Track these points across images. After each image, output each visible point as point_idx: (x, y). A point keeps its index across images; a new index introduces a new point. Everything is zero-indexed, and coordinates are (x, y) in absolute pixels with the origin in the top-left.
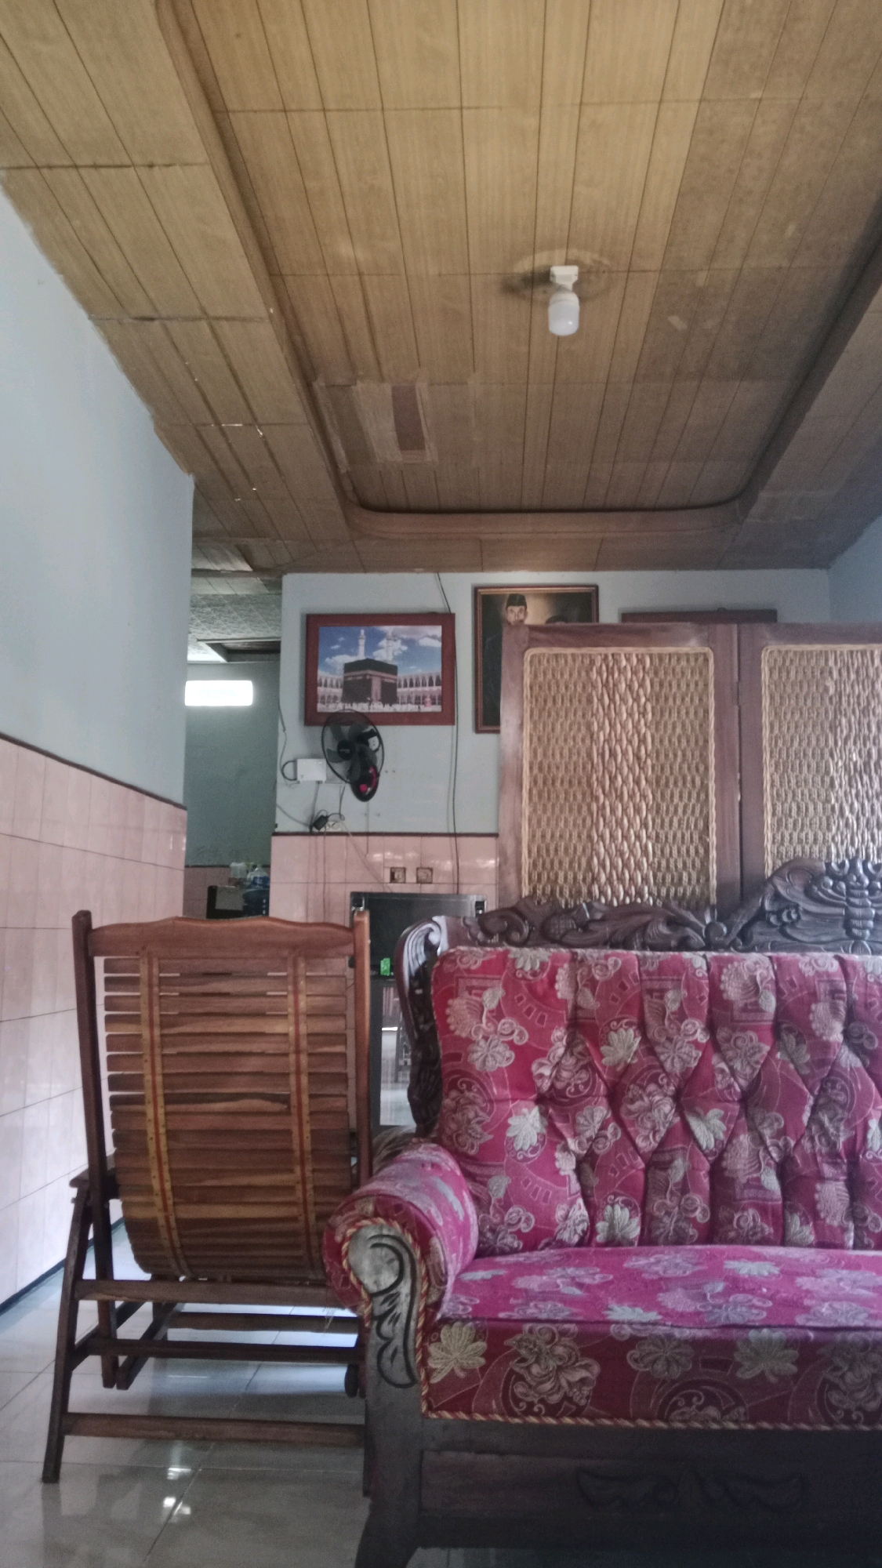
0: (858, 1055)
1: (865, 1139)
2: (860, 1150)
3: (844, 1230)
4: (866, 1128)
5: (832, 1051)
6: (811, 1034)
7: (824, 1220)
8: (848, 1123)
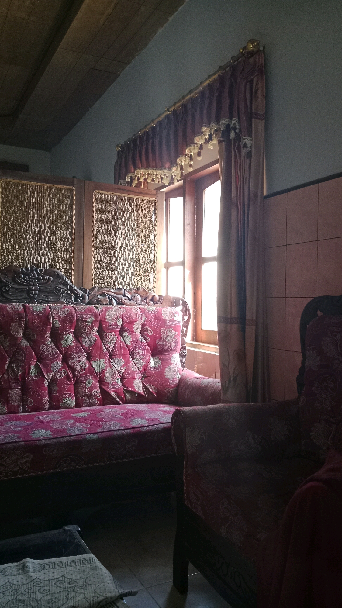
0: (28, 341)
1: (29, 372)
2: (27, 376)
3: (19, 406)
4: (30, 368)
5: (18, 341)
6: (11, 335)
7: (11, 403)
8: (23, 367)
